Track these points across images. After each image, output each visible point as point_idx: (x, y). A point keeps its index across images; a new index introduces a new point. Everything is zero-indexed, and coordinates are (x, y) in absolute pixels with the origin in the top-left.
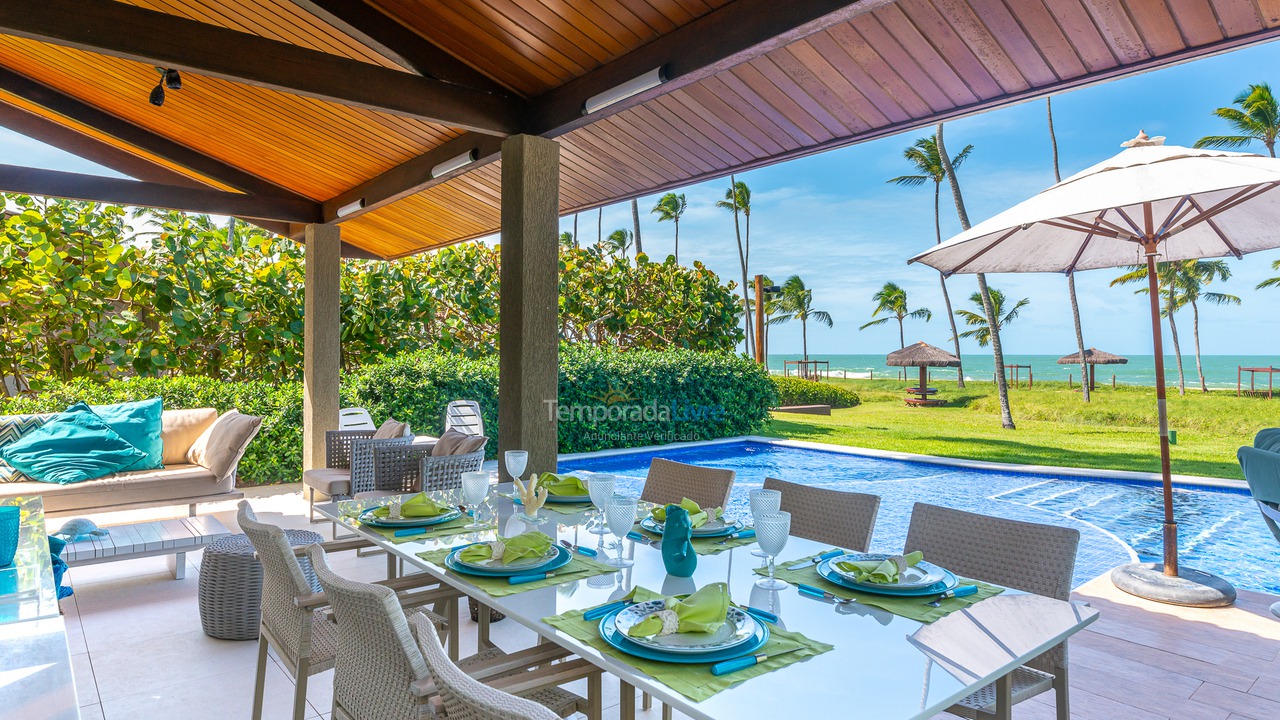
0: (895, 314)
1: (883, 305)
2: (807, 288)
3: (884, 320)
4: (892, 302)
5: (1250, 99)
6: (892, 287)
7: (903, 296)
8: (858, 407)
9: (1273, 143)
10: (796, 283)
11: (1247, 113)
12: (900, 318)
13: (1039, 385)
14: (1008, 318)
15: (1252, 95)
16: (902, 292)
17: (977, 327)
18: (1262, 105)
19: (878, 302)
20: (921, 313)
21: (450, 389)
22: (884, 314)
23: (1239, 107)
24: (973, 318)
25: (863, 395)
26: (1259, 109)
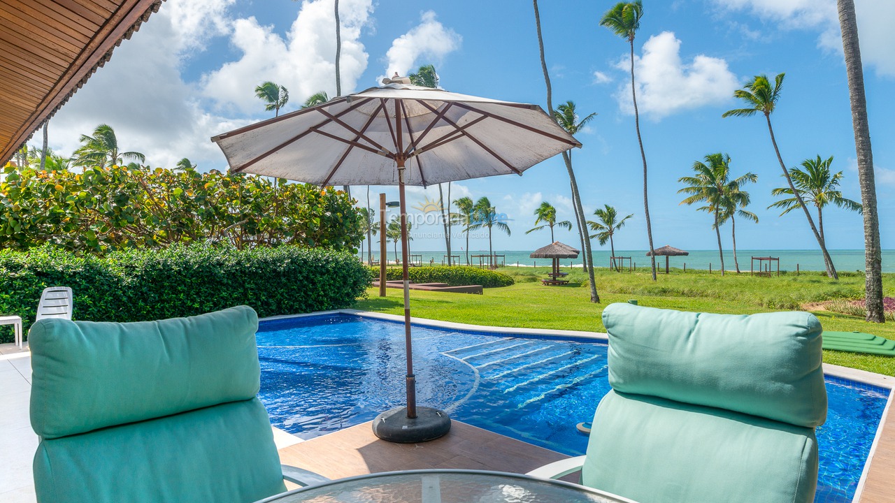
0: (548, 223)
1: (540, 218)
2: (492, 206)
3: (542, 227)
4: (546, 215)
5: (754, 85)
6: (546, 205)
7: (554, 211)
8: (512, 286)
9: (769, 113)
10: (485, 202)
11: (753, 93)
12: (552, 226)
13: (639, 269)
14: (618, 226)
15: (756, 82)
16: (553, 208)
17: (599, 232)
18: (762, 88)
19: (538, 215)
20: (565, 224)
21: (52, 278)
22: (542, 223)
23: (748, 90)
24: (596, 226)
25: (517, 278)
26: (759, 90)
